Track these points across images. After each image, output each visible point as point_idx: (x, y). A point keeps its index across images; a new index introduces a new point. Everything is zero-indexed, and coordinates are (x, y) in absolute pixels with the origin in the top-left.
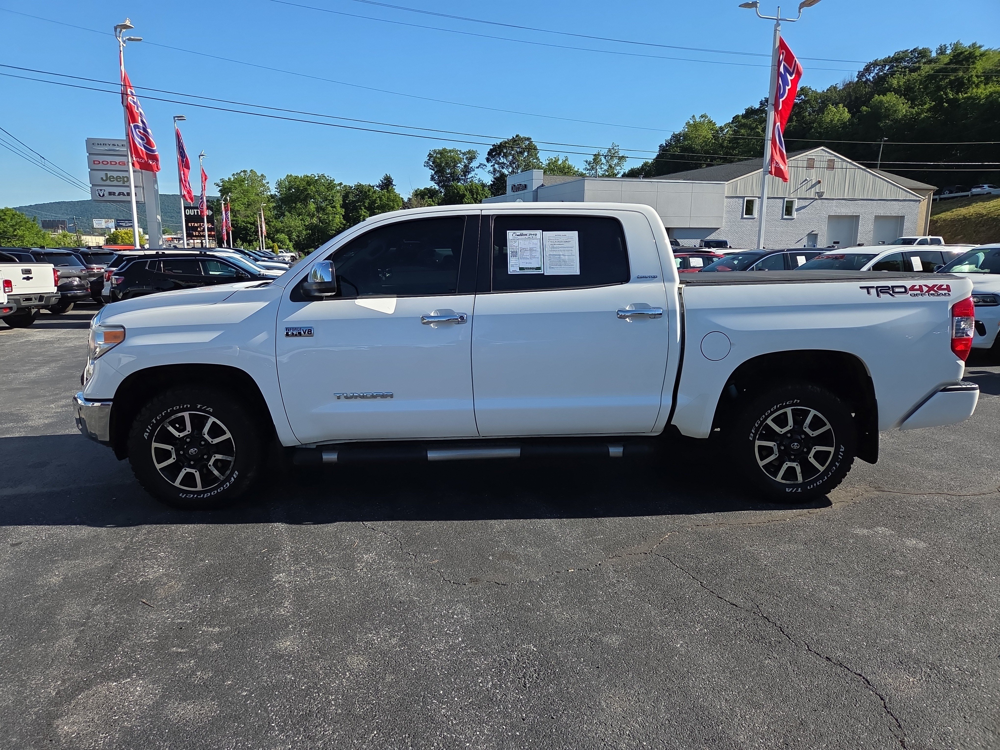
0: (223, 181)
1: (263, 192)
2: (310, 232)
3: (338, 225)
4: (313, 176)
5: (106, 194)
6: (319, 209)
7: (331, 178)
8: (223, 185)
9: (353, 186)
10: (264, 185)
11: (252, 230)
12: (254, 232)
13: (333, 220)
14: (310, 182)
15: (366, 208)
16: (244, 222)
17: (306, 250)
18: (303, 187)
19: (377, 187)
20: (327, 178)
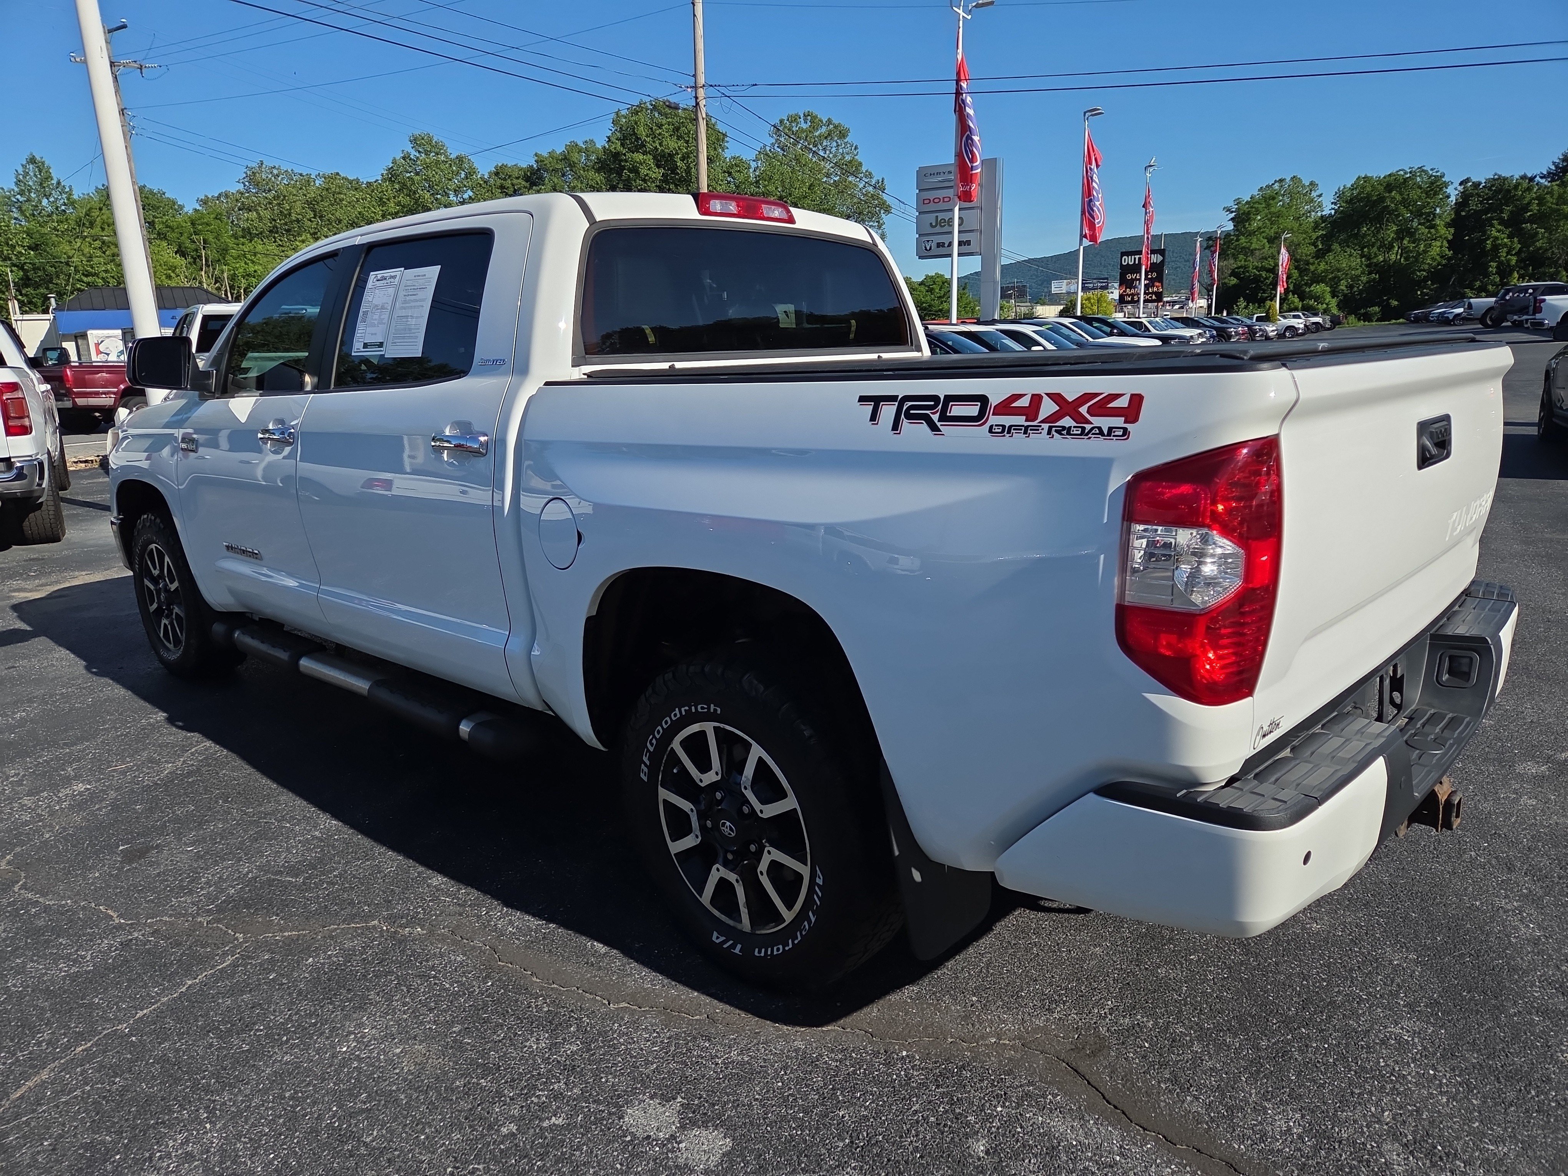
0: (1238, 202)
1: (1309, 212)
2: (1377, 276)
3: (1436, 259)
4: (1402, 173)
5: (934, 245)
6: (1405, 232)
7: (1437, 172)
8: (1238, 210)
9: (1483, 181)
10: (1312, 201)
11: (1268, 282)
12: (1271, 284)
13: (1425, 252)
14: (1395, 183)
15: (1502, 222)
16: (1256, 268)
17: (1362, 311)
18: (1377, 195)
19: (1541, 178)
20: (1431, 172)
